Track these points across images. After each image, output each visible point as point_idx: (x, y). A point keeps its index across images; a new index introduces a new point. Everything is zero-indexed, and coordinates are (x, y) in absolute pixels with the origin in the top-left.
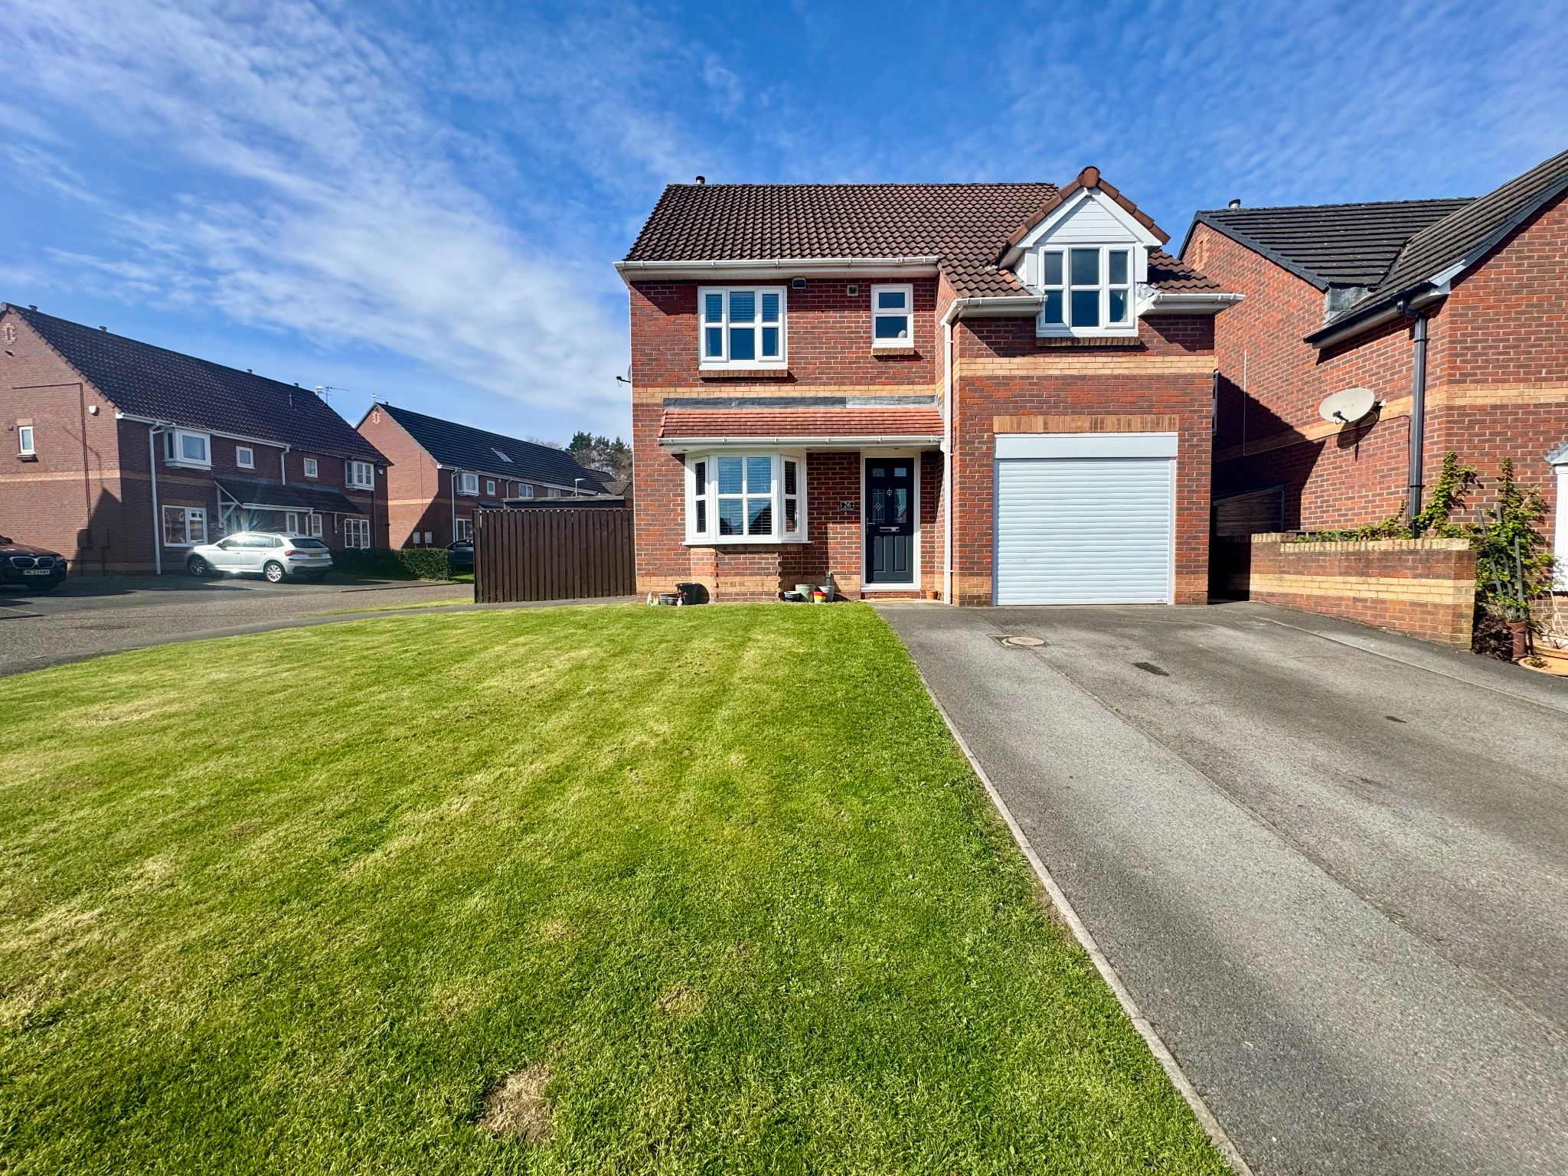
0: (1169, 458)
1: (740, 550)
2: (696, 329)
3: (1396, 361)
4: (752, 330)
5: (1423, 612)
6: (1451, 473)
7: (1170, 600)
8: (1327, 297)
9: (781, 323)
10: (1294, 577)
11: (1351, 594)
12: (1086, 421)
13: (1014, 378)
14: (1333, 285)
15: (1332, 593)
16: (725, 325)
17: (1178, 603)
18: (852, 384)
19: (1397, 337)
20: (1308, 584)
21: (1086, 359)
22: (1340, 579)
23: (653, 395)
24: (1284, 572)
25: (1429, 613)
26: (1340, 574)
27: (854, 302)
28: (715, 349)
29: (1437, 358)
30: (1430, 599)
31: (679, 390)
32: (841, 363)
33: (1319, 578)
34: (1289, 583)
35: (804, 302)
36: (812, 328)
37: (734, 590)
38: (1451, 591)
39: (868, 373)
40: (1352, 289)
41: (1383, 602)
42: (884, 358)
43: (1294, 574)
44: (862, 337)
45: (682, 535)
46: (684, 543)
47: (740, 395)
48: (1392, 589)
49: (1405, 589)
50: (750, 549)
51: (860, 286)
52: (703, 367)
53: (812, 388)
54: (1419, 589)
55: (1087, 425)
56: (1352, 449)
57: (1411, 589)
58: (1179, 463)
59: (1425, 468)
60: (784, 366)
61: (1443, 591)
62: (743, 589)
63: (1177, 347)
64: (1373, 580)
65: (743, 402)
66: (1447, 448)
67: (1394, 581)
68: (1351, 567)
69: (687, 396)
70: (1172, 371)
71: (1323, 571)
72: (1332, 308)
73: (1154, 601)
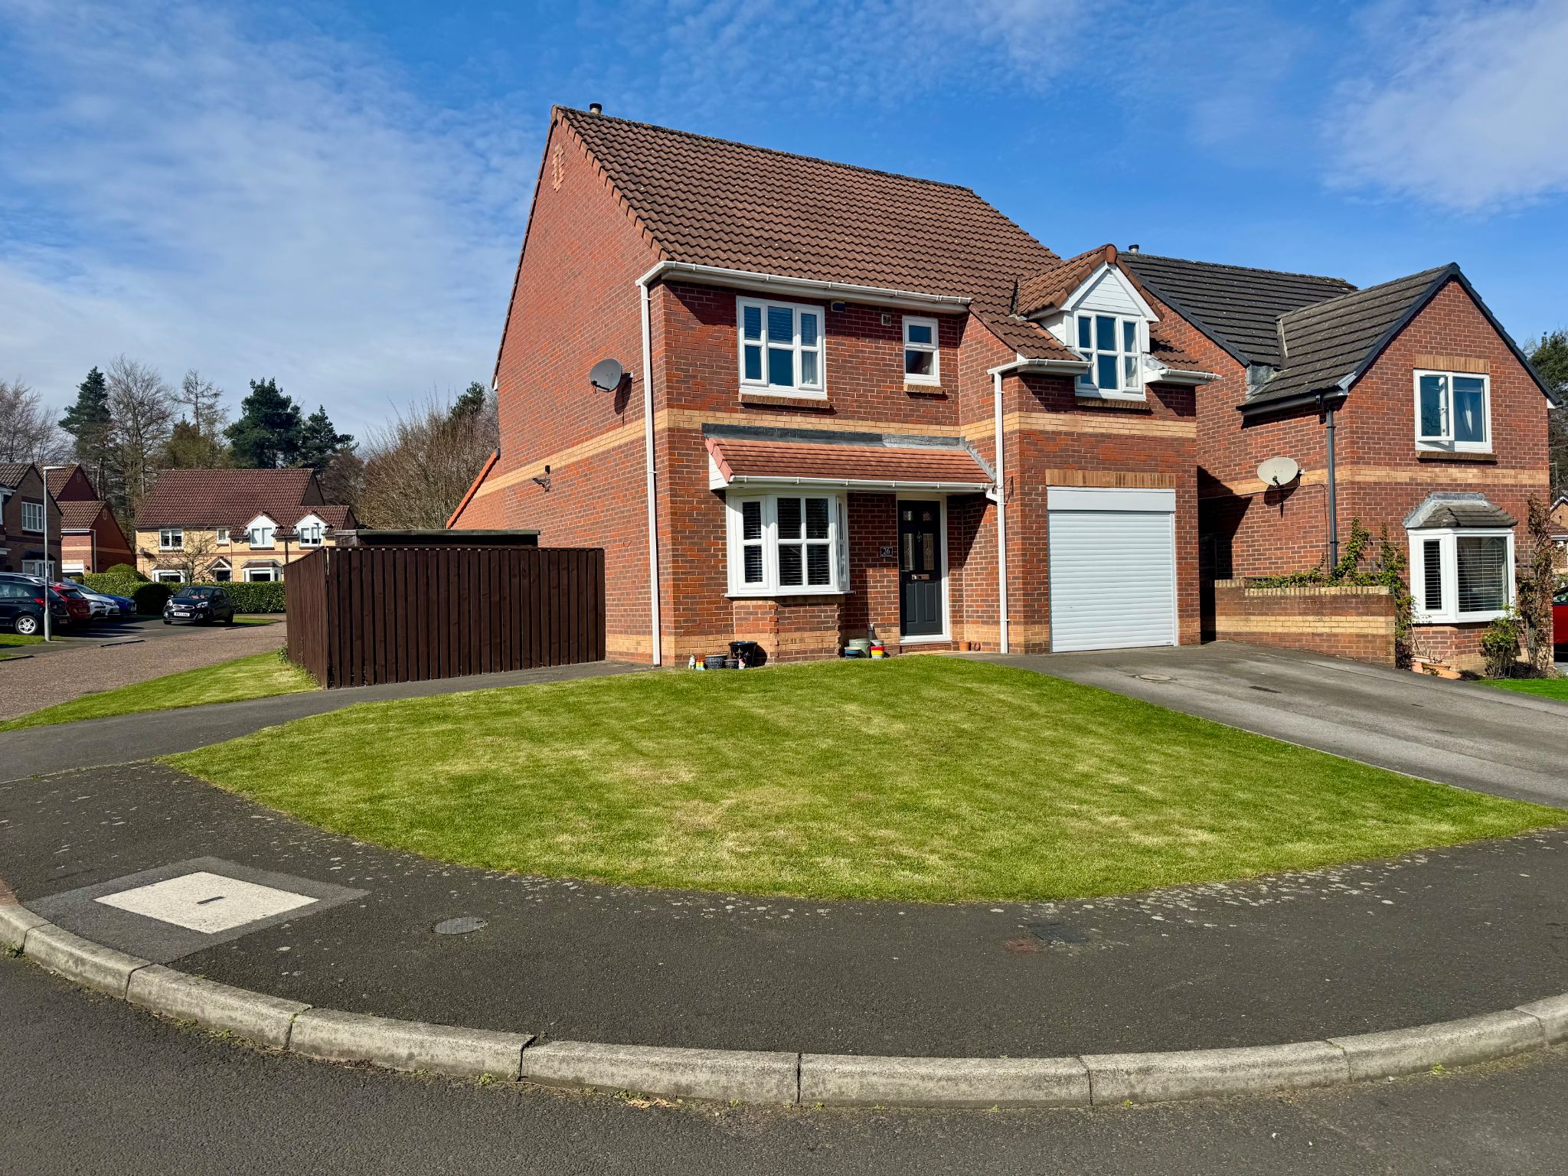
0: (1169, 512)
1: (800, 601)
2: (735, 346)
3: (1311, 439)
4: (790, 353)
5: (1365, 642)
6: (1356, 534)
7: (1175, 642)
8: (1248, 372)
9: (820, 345)
10: (1259, 618)
11: (1310, 630)
12: (1112, 476)
13: (1059, 433)
14: (1254, 363)
15: (1293, 630)
16: (763, 342)
17: (1182, 643)
18: (887, 420)
19: (1311, 419)
20: (1273, 624)
21: (1111, 419)
22: (1300, 618)
23: (690, 420)
24: (1250, 614)
25: (1370, 642)
26: (1300, 614)
27: (887, 332)
28: (753, 372)
29: (1341, 443)
30: (1370, 631)
31: (719, 414)
32: (876, 397)
33: (1282, 618)
34: (1255, 623)
35: (842, 327)
36: (850, 356)
37: (794, 647)
38: (1384, 625)
39: (901, 409)
40: (1264, 367)
41: (1336, 635)
42: (917, 394)
43: (1259, 615)
44: (895, 371)
45: (723, 585)
46: (726, 595)
47: (780, 425)
48: (1341, 624)
49: (1351, 625)
50: (810, 602)
51: (893, 316)
52: (744, 390)
53: (851, 422)
54: (1361, 625)
55: (1113, 480)
56: (1278, 507)
57: (1355, 624)
58: (1177, 517)
59: (1339, 528)
60: (823, 396)
61: (1378, 625)
62: (803, 647)
63: (1171, 411)
64: (1326, 618)
65: (785, 433)
66: (1353, 514)
67: (1343, 618)
68: (1309, 609)
69: (726, 422)
70: (1169, 434)
71: (1285, 612)
72: (1253, 382)
73: (1164, 643)
